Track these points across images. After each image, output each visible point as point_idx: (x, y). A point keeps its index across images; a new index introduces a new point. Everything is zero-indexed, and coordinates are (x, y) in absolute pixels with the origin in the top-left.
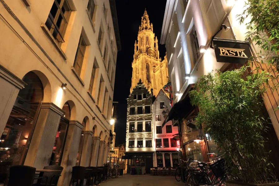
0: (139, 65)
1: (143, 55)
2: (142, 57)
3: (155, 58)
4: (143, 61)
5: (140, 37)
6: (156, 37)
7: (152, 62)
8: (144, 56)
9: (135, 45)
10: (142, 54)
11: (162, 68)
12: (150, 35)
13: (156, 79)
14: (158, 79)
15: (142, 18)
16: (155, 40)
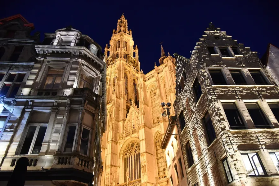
0: (111, 73)
1: (120, 60)
2: (120, 62)
3: (135, 70)
4: (120, 68)
5: (115, 40)
6: (136, 46)
7: (131, 73)
8: (122, 61)
9: (106, 49)
10: (119, 58)
11: (159, 74)
12: (129, 40)
13: (147, 91)
14: (150, 91)
15: (119, 21)
16: (134, 49)
